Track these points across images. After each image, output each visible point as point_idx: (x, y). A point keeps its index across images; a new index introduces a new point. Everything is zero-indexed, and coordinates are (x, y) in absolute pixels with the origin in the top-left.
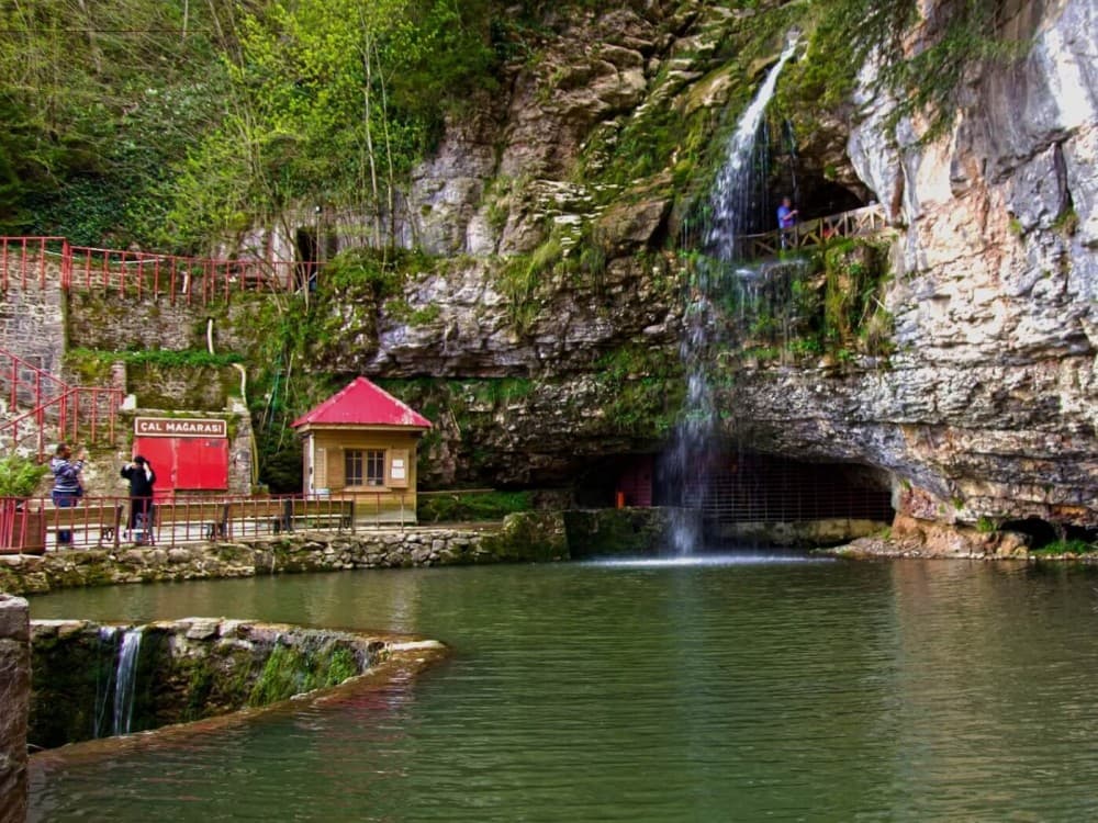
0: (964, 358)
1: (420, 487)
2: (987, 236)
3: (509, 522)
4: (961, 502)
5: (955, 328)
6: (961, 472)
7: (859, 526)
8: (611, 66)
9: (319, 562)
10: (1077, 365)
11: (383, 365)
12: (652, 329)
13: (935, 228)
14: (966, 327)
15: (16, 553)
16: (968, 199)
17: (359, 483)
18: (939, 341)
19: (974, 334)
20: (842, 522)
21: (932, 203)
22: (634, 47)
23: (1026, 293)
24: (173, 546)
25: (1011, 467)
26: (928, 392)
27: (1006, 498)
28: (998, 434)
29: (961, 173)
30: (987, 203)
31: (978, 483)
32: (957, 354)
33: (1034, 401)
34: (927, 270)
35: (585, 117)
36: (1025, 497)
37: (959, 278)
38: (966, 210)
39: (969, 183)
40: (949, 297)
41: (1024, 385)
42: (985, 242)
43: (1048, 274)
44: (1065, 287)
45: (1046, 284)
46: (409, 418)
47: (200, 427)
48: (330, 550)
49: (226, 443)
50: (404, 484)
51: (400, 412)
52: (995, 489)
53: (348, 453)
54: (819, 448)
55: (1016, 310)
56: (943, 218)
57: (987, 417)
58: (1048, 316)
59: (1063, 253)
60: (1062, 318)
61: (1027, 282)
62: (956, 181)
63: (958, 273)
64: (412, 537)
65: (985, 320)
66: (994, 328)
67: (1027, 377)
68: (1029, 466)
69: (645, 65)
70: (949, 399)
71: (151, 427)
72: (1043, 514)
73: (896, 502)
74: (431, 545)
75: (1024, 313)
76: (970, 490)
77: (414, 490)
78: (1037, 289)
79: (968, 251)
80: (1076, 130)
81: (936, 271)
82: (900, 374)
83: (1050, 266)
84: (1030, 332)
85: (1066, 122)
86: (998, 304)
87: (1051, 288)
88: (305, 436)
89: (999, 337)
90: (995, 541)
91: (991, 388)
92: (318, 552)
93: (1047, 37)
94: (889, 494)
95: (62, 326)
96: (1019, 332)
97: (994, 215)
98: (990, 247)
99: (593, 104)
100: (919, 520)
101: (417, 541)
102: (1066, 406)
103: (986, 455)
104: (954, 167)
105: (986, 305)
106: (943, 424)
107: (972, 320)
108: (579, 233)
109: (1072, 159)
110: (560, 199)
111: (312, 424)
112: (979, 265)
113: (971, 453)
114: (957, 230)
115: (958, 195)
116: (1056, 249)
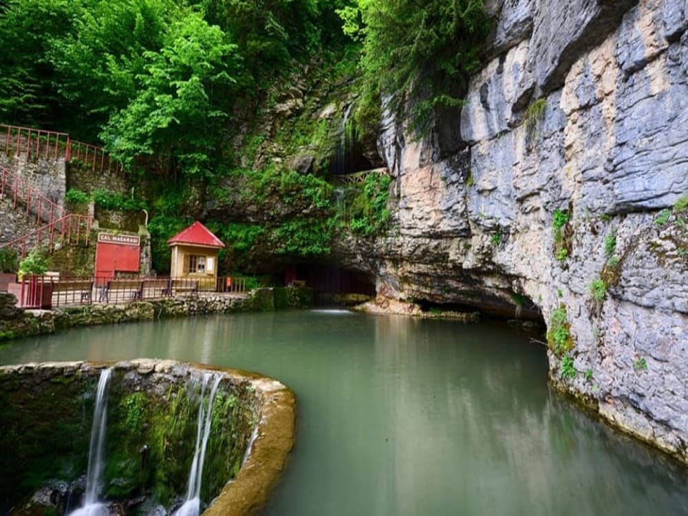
0: (416, 234)
1: (218, 275)
2: (432, 184)
3: (253, 292)
4: (402, 291)
5: (413, 222)
6: (405, 279)
7: (362, 297)
8: (293, 96)
9: (180, 311)
10: (460, 241)
11: (205, 216)
12: (304, 211)
13: (410, 179)
14: (418, 221)
15: (38, 308)
16: (425, 168)
17: (195, 271)
18: (406, 226)
19: (420, 224)
20: (356, 295)
21: (410, 168)
22: (300, 89)
23: (448, 210)
24: (116, 304)
25: (422, 279)
26: (399, 246)
27: (418, 291)
28: (421, 266)
29: (424, 157)
30: (433, 170)
31: (409, 284)
32: (412, 232)
33: (438, 254)
34: (405, 196)
35: (284, 116)
36: (424, 291)
37: (418, 201)
38: (423, 173)
39: (426, 161)
40: (411, 208)
41: (436, 247)
42: (431, 187)
43: (459, 202)
44: (466, 208)
45: (458, 206)
46: (217, 242)
47: (128, 240)
48: (185, 305)
49: (139, 248)
50: (213, 273)
51: (213, 238)
52: (414, 287)
53: (191, 257)
54: (356, 266)
55: (441, 216)
56: (414, 176)
57: (419, 259)
58: (455, 220)
59: (466, 193)
60: (461, 221)
61: (449, 204)
62: (422, 160)
63: (418, 198)
64: (218, 299)
65: (427, 219)
66: (431, 223)
67: (439, 244)
68: (428, 279)
69: (303, 98)
70: (407, 250)
71: (106, 238)
72: (428, 298)
73: (378, 289)
74: (224, 303)
75: (445, 218)
76: (406, 286)
77: (216, 276)
78: (454, 208)
79: (423, 190)
80: (479, 142)
81: (408, 197)
82: (390, 238)
83: (460, 199)
84: (445, 226)
85: (476, 137)
86: (433, 213)
87: (460, 208)
88: (174, 247)
89: (432, 227)
90: (412, 307)
91: (423, 247)
92: (180, 306)
93: (473, 99)
94: (375, 286)
95: (64, 182)
96: (441, 225)
97: (435, 176)
98: (432, 188)
99: (286, 111)
100: (387, 297)
101: (220, 301)
102: (452, 257)
103: (415, 274)
104: (422, 154)
105: (428, 213)
106: (402, 260)
107: (420, 219)
108: (281, 166)
109: (476, 153)
110: (275, 150)
111: (178, 242)
112: (426, 196)
113: (410, 272)
114: (419, 181)
115: (421, 166)
116: (463, 192)
